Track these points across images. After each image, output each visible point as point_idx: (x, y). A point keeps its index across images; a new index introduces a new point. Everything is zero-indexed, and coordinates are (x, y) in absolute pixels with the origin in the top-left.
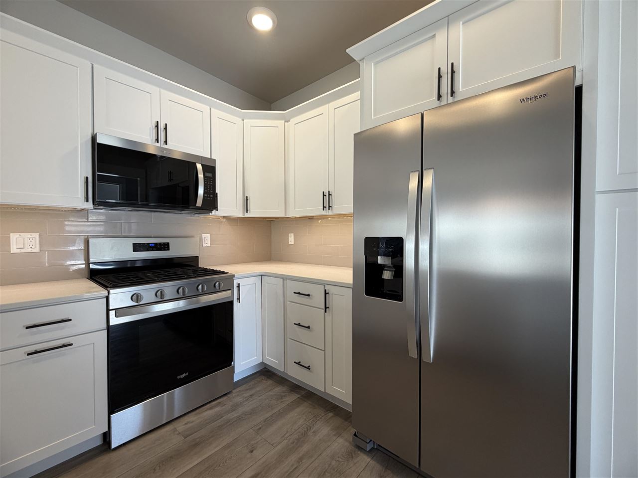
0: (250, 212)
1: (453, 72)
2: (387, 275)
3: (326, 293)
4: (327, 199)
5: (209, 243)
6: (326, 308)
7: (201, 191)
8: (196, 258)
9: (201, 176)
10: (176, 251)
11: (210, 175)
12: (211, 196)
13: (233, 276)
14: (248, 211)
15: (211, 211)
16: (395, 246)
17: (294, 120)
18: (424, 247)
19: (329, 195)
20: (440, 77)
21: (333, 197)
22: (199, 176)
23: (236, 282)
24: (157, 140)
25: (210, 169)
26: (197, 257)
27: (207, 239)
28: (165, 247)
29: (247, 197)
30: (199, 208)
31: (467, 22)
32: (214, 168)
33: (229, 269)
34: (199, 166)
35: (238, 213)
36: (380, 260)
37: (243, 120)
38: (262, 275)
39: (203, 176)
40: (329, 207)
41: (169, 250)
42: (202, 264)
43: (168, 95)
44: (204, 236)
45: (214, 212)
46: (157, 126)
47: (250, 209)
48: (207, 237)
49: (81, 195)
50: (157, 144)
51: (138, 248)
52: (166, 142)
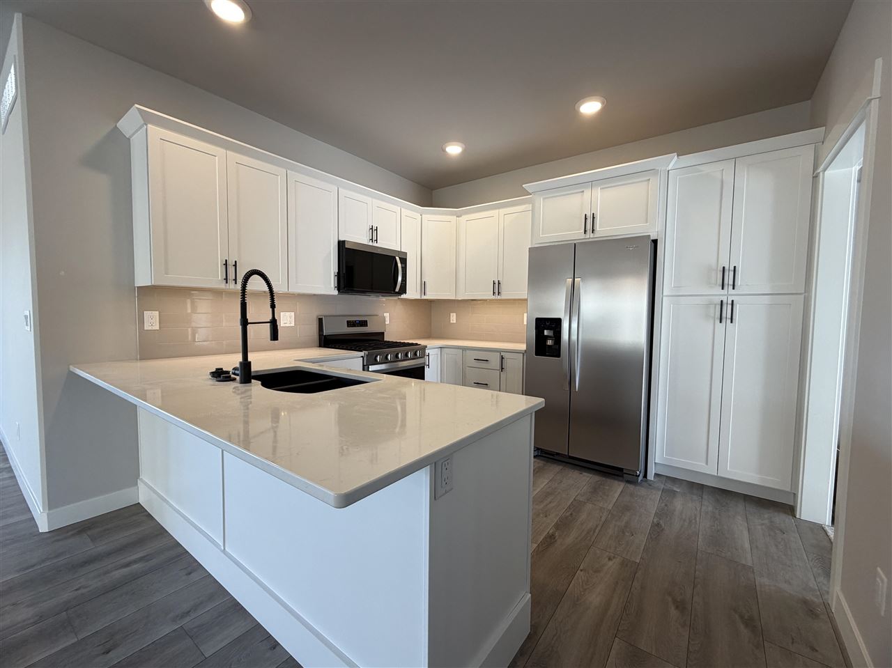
1: (593, 218)
2: (550, 342)
3: (502, 358)
4: (497, 287)
5: (388, 320)
6: (502, 369)
7: (400, 279)
8: (382, 334)
9: (400, 266)
10: (372, 327)
11: (403, 266)
12: (404, 283)
13: (426, 347)
14: (425, 294)
15: (401, 295)
16: (556, 324)
17: (465, 218)
18: (574, 325)
19: (499, 283)
20: (586, 219)
21: (502, 286)
22: (398, 266)
23: (427, 351)
24: (372, 240)
25: (404, 261)
28: (364, 323)
29: (424, 282)
30: (398, 292)
31: (603, 188)
32: (406, 260)
33: (422, 342)
34: (397, 258)
35: (418, 296)
36: (546, 332)
37: (421, 215)
38: (441, 348)
40: (499, 293)
41: (367, 326)
42: (388, 338)
43: (377, 202)
44: (385, 314)
45: (403, 296)
46: (372, 229)
48: (387, 315)
49: (333, 286)
50: (371, 244)
51: (350, 324)
52: (376, 241)
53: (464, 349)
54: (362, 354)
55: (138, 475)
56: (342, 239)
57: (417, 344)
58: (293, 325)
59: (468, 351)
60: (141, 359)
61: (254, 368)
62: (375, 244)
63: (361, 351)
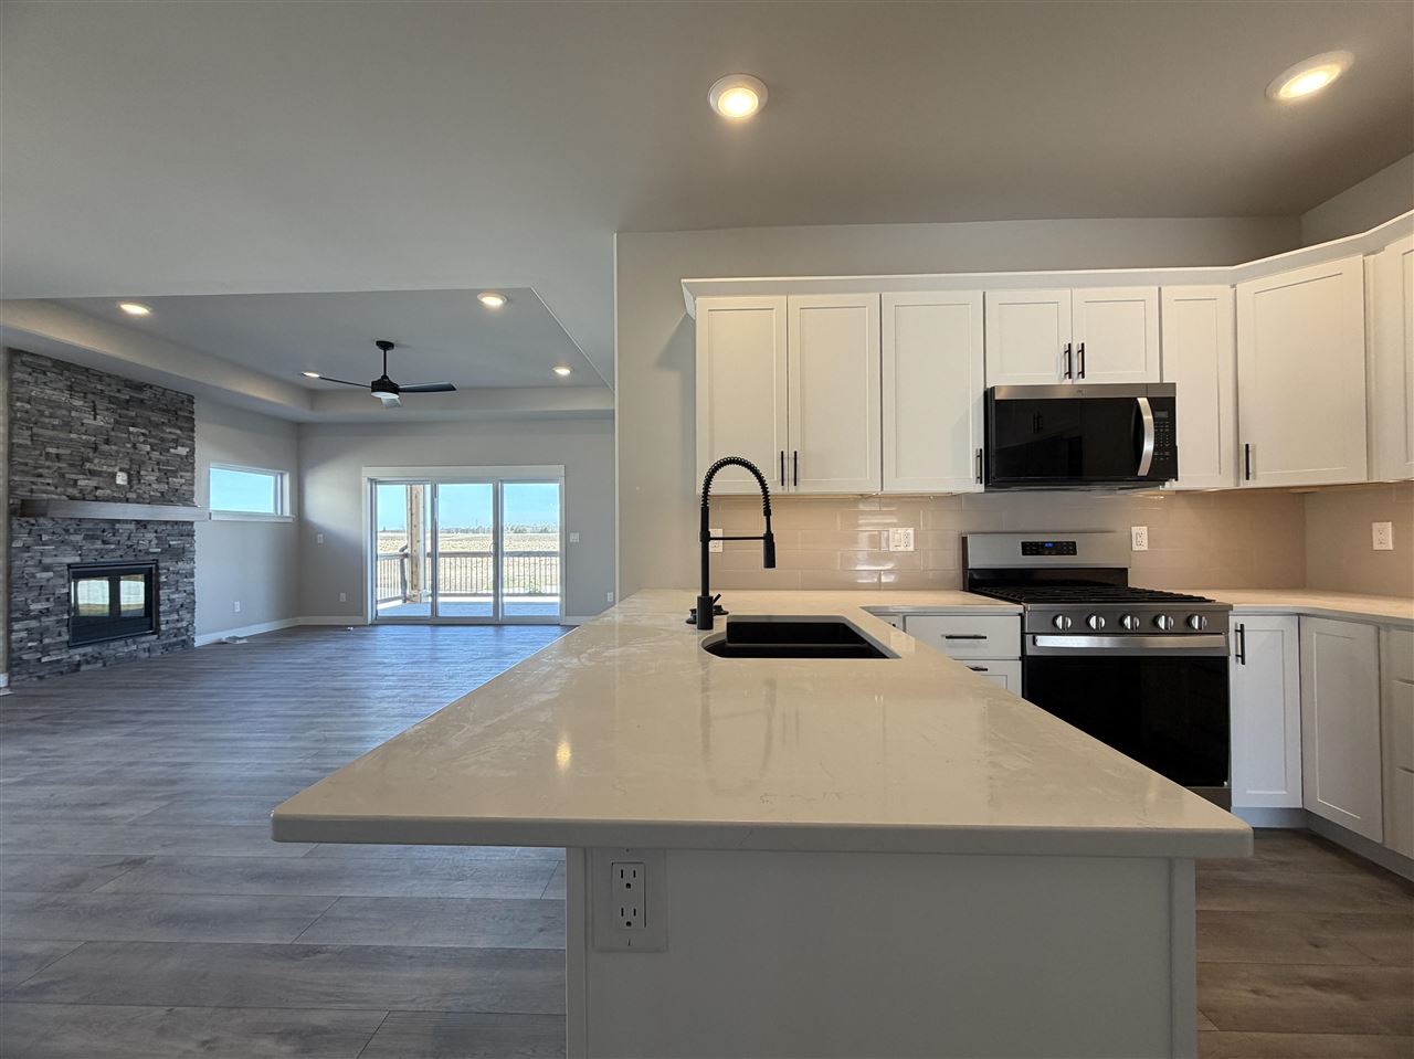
0: (1255, 478)
5: (1145, 542)
7: (1148, 446)
8: (1123, 572)
9: (1148, 418)
10: (1090, 556)
11: (1163, 415)
12: (1167, 454)
14: (1251, 477)
15: (1163, 482)
22: (1145, 417)
24: (1070, 374)
25: (1165, 404)
26: (1125, 571)
27: (1141, 537)
28: (1069, 548)
29: (1247, 446)
30: (1142, 479)
32: (1172, 400)
34: (1143, 401)
35: (1226, 482)
37: (1234, 286)
38: (1299, 615)
39: (1151, 417)
41: (1075, 554)
42: (1134, 582)
43: (1086, 292)
44: (1135, 530)
45: (1170, 485)
46: (1069, 351)
47: (1254, 472)
48: (1142, 532)
49: (971, 475)
50: (1068, 381)
51: (1030, 549)
52: (1082, 373)
53: (1381, 625)
54: (1018, 609)
56: (991, 385)
57: (1201, 600)
58: (911, 548)
59: (1395, 632)
62: (1079, 381)
63: (1019, 603)
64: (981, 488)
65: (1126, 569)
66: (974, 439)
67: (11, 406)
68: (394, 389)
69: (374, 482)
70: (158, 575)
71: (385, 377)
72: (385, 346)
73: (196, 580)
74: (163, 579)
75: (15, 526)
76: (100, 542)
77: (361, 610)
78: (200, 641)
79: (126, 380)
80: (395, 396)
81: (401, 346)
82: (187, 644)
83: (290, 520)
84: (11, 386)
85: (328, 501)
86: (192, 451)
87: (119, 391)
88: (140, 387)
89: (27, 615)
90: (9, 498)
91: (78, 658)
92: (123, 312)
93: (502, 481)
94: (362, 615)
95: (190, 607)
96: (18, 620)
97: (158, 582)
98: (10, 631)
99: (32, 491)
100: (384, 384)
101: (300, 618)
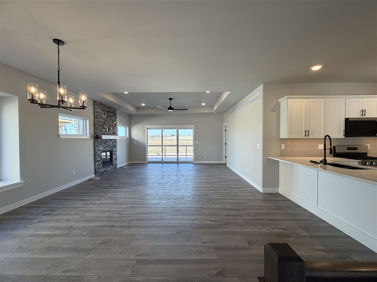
5: (369, 147)
24: (362, 115)
28: (356, 149)
42: (369, 155)
43: (365, 99)
46: (362, 111)
48: (369, 145)
49: (342, 135)
51: (348, 149)
52: (365, 115)
54: (359, 161)
55: (279, 186)
56: (347, 117)
58: (323, 148)
60: (281, 156)
61: (328, 162)
62: (364, 117)
63: (358, 160)
64: (344, 137)
65: (367, 153)
66: (343, 128)
67: (94, 114)
68: (172, 109)
69: (148, 129)
70: (113, 152)
71: (171, 106)
72: (171, 99)
73: (117, 153)
74: (113, 153)
75: (95, 140)
76: (105, 144)
77: (145, 160)
78: (118, 167)
79: (108, 107)
80: (173, 111)
81: (174, 99)
82: (116, 167)
83: (128, 138)
84: (94, 109)
85: (137, 133)
86: (116, 122)
87: (107, 109)
88: (110, 108)
89: (97, 161)
90: (94, 135)
91: (103, 171)
92: (125, 94)
93: (179, 129)
94: (145, 161)
95: (116, 159)
96: (96, 162)
97: (112, 153)
98: (95, 165)
99: (97, 133)
100: (170, 108)
101: (130, 162)
